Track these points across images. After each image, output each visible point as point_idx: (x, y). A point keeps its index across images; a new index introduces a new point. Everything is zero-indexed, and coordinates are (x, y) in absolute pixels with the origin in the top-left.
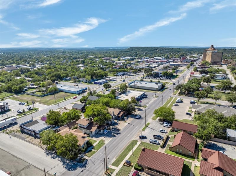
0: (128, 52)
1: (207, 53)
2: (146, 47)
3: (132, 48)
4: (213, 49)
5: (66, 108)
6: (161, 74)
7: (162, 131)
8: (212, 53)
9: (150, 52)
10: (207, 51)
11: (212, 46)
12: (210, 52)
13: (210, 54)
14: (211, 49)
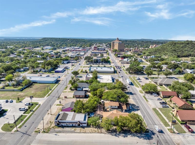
0: (42, 42)
1: (115, 43)
2: (58, 38)
3: (45, 38)
4: (119, 41)
5: (66, 97)
6: (100, 61)
7: (159, 99)
8: (119, 43)
9: (62, 43)
10: (115, 42)
11: (118, 39)
12: (117, 43)
13: (118, 44)
14: (117, 41)
